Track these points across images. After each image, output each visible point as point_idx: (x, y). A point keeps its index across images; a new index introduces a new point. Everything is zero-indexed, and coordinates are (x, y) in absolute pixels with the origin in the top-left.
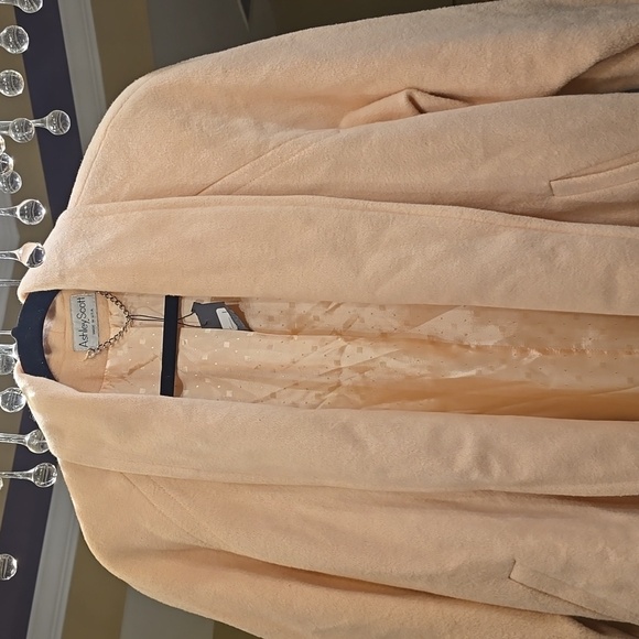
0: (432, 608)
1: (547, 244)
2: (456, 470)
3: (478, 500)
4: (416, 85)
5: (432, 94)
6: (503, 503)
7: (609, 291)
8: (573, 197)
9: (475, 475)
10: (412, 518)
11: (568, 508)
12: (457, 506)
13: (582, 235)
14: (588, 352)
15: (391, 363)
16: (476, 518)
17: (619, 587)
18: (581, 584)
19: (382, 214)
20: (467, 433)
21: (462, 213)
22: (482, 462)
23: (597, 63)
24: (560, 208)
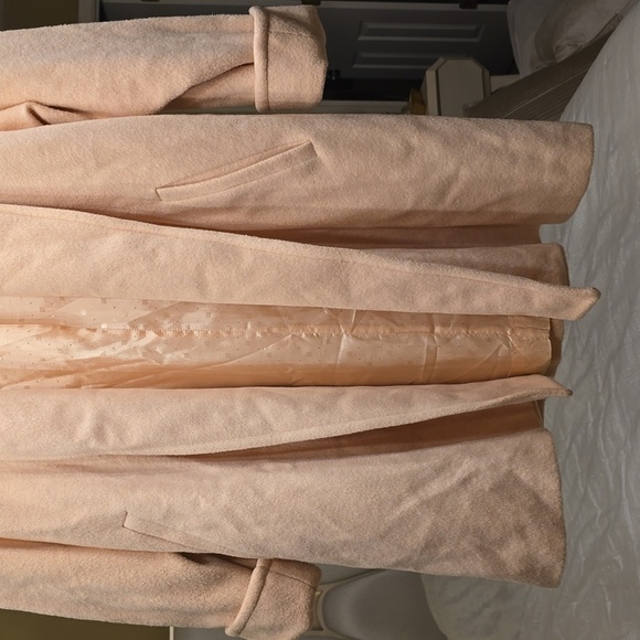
0: (61, 556)
1: (150, 245)
2: (77, 441)
3: (102, 463)
4: (35, 98)
5: (51, 107)
6: (124, 464)
7: (201, 285)
8: (177, 203)
9: (93, 444)
10: (44, 481)
11: (176, 464)
12: (85, 469)
13: (177, 238)
14: (195, 333)
15: (24, 347)
16: (97, 478)
17: (209, 527)
18: (180, 527)
19: (7, 215)
20: (86, 408)
21: (77, 217)
22: (99, 433)
23: (189, 89)
24: (168, 211)
